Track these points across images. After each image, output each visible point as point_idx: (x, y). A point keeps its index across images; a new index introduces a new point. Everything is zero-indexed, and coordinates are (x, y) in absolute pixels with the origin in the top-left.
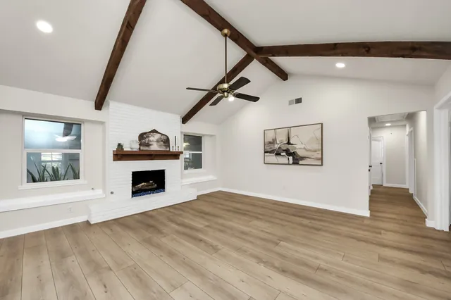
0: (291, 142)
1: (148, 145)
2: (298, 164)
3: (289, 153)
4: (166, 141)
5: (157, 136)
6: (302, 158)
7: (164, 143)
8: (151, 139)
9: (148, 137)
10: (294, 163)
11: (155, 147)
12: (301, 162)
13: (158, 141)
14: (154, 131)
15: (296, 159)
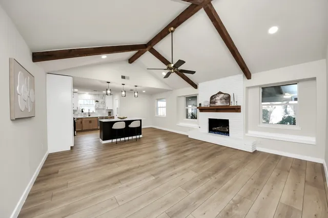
1: (215, 103)
4: (228, 98)
5: (221, 96)
7: (226, 100)
8: (217, 98)
9: (215, 97)
11: (219, 104)
13: (221, 99)
14: (220, 93)
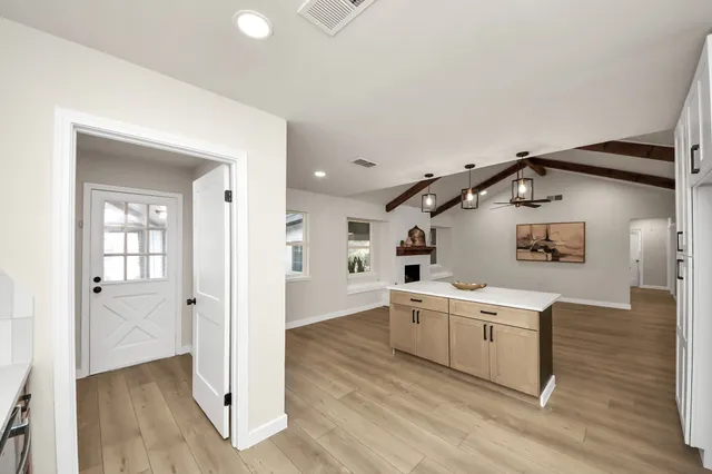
0: (551, 238)
2: (558, 261)
3: (547, 250)
5: (418, 233)
6: (564, 255)
8: (415, 235)
9: (413, 233)
10: (553, 260)
12: (561, 259)
15: (556, 256)
